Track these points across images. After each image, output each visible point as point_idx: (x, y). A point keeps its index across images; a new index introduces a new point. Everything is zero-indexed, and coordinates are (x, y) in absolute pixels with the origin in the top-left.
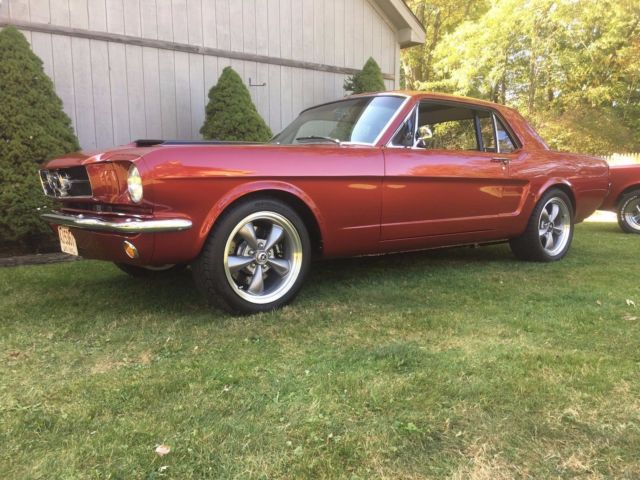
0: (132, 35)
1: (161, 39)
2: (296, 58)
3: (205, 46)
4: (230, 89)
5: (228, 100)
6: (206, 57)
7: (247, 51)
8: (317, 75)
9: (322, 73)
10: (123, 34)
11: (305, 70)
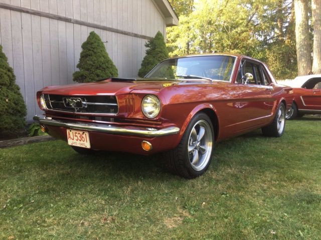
0: (35, 9)
1: (51, 13)
2: (119, 28)
3: (74, 18)
4: (96, 44)
5: (95, 50)
6: (75, 25)
7: (96, 23)
8: (129, 38)
9: (131, 37)
10: (29, 8)
11: (124, 35)
